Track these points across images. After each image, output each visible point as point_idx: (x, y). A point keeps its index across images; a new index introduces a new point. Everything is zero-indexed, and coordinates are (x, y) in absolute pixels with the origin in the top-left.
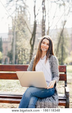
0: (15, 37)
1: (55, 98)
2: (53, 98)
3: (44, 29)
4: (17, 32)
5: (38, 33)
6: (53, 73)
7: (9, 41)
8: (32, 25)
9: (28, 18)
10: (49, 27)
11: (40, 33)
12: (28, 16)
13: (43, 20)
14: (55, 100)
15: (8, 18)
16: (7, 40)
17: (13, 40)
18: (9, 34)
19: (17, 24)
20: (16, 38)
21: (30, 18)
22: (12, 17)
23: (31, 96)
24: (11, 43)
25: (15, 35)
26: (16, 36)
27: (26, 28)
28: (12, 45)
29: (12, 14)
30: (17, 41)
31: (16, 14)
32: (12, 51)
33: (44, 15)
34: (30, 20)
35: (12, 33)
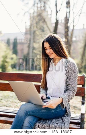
0: (32, 37)
1: (64, 121)
2: (62, 121)
3: (67, 28)
4: (34, 32)
5: (60, 33)
6: (67, 86)
7: (26, 42)
8: (53, 24)
9: (48, 15)
10: (74, 26)
11: (62, 34)
12: (49, 13)
13: (66, 17)
14: (64, 124)
15: (24, 14)
16: (23, 41)
17: (30, 40)
18: (26, 34)
19: (35, 22)
20: (34, 39)
21: (51, 15)
22: (30, 13)
23: (26, 115)
24: (27, 45)
25: (32, 35)
26: (34, 36)
27: (45, 26)
28: (29, 47)
29: (30, 9)
30: (34, 42)
31: (34, 10)
32: (28, 54)
33: (68, 11)
34: (51, 17)
35: (29, 32)
